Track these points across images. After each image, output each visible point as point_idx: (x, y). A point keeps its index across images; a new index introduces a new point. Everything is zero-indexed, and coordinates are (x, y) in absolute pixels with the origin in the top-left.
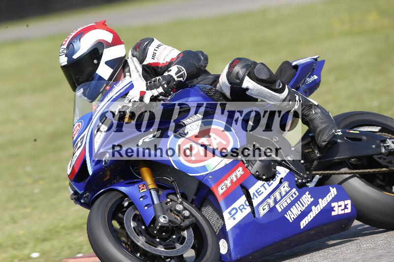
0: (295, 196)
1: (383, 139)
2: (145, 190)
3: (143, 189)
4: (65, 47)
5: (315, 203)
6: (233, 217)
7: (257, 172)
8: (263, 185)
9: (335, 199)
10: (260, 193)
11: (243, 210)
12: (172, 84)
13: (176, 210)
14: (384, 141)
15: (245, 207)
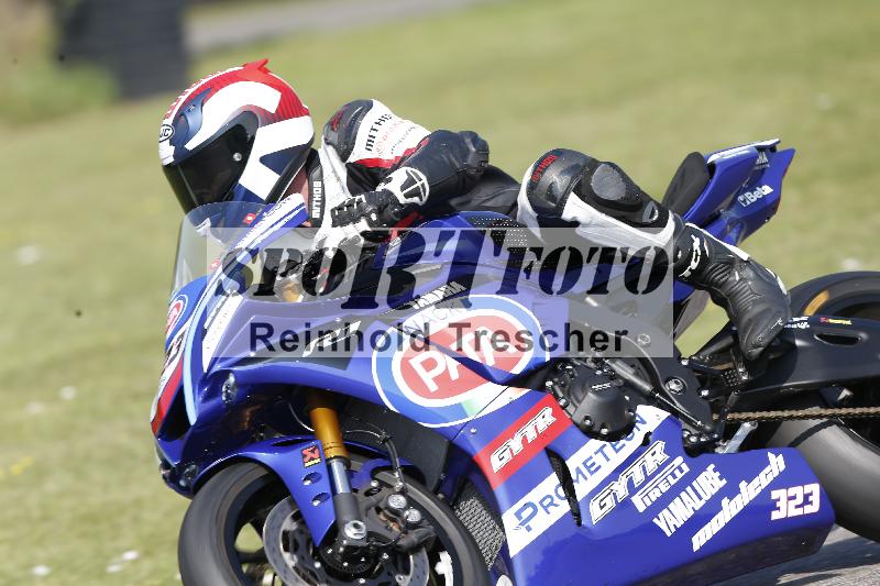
0: (679, 475)
2: (316, 461)
3: (312, 459)
4: (170, 121)
6: (525, 523)
7: (587, 418)
8: (601, 450)
10: (593, 469)
12: (391, 212)
13: (389, 508)
15: (556, 500)
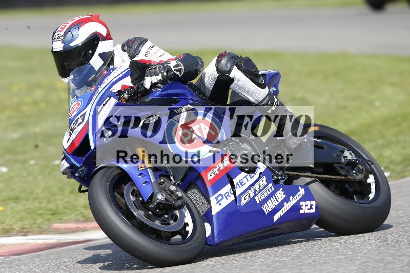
1: (342, 150)
2: (143, 169)
3: (141, 167)
4: (62, 33)
5: (287, 200)
6: (219, 202)
8: (246, 177)
9: (304, 199)
10: (242, 184)
11: (228, 197)
13: (169, 190)
14: (343, 152)
15: (230, 195)
